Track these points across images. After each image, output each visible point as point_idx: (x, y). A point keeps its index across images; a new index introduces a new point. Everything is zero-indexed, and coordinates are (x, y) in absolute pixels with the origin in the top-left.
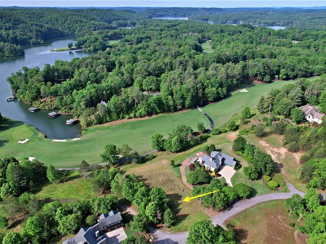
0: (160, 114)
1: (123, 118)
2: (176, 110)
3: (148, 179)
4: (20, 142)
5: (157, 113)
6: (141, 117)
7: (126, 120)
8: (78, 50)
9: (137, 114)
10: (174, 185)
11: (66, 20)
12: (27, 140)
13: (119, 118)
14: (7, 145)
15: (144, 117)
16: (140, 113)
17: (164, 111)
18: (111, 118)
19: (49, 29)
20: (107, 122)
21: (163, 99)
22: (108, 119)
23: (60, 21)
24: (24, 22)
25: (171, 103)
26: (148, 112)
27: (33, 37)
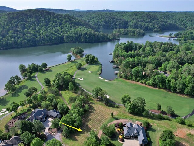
0: (162, 89)
1: (138, 81)
2: (175, 91)
3: (95, 113)
4: (89, 72)
5: (159, 88)
6: (148, 85)
7: (139, 83)
8: (175, 39)
9: (147, 82)
10: (97, 125)
11: (185, 19)
12: (92, 72)
13: (136, 80)
14: (85, 71)
15: (151, 86)
16: (149, 83)
17: (165, 88)
18: (132, 78)
19: (170, 24)
20: (129, 79)
21: (167, 79)
22: (130, 78)
23: (180, 20)
24: (157, 19)
25: (172, 85)
26: (153, 84)
27: (156, 28)
